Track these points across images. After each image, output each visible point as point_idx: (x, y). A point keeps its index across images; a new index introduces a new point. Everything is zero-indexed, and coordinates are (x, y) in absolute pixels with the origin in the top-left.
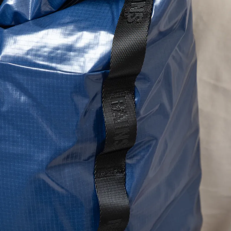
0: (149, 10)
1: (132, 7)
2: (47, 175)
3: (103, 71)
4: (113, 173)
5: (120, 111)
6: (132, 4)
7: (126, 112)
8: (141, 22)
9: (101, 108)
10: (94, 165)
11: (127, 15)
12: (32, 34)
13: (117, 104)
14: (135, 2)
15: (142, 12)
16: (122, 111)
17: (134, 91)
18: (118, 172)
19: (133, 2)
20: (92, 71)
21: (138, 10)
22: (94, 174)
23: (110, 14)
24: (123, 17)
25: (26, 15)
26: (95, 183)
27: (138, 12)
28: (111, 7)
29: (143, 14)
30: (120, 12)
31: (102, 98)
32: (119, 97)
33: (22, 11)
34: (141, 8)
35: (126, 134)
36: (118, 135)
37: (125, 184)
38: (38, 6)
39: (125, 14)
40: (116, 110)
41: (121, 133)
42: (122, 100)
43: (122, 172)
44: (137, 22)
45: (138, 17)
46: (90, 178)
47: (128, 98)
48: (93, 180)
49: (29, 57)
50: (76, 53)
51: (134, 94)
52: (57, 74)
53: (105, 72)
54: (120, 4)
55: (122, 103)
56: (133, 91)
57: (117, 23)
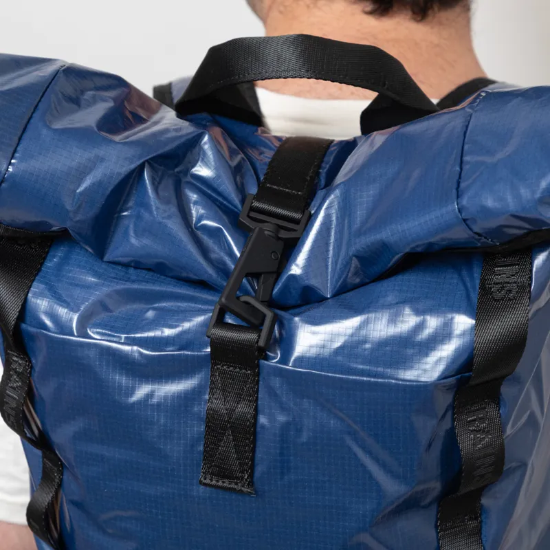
0: (525, 280)
1: (497, 275)
2: (372, 535)
3: (459, 376)
4: (463, 521)
5: (480, 430)
6: (496, 269)
7: (488, 432)
8: (516, 300)
9: (453, 429)
10: (436, 513)
11: (491, 288)
12: (336, 322)
13: (474, 420)
14: (501, 266)
15: (515, 283)
16: (483, 431)
17: (499, 398)
18: (471, 519)
19: (498, 267)
20: (443, 377)
21: (508, 280)
22: (436, 527)
23: (461, 287)
24: (485, 291)
25: (323, 290)
26: (438, 540)
27: (509, 283)
28: (460, 275)
29: (518, 286)
30: (477, 282)
31: (454, 414)
32: (478, 410)
33: (316, 285)
34: (512, 276)
35: (491, 465)
36: (479, 467)
37: (480, 536)
38: (344, 276)
39: (487, 286)
40: (474, 430)
41: (484, 464)
42: (481, 414)
43: (476, 519)
44: (510, 300)
45: (510, 291)
46: (432, 534)
47: (490, 409)
48: (435, 534)
49: (339, 358)
50: (416, 350)
51: (499, 403)
52: (389, 385)
53: (461, 377)
54: (475, 269)
55: (481, 419)
56: (496, 399)
57: (475, 297)
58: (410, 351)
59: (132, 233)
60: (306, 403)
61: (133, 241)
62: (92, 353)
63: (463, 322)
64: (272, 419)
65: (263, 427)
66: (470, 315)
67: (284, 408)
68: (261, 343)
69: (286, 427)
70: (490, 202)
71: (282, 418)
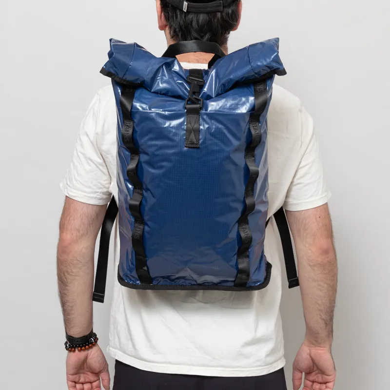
1: (258, 87)
3: (251, 112)
8: (264, 92)
9: (249, 128)
11: (257, 90)
13: (254, 126)
23: (249, 91)
24: (255, 91)
25: (212, 96)
29: (264, 89)
31: (249, 124)
32: (255, 123)
33: (210, 94)
34: (262, 87)
38: (218, 91)
40: (254, 129)
44: (262, 92)
45: (262, 90)
57: (254, 93)
58: (239, 106)
59: (160, 83)
60: (213, 121)
61: (161, 85)
62: (153, 114)
63: (252, 99)
64: (204, 126)
65: (202, 129)
66: (253, 96)
67: (207, 123)
68: (201, 106)
69: (208, 128)
70: (259, 64)
71: (207, 126)
